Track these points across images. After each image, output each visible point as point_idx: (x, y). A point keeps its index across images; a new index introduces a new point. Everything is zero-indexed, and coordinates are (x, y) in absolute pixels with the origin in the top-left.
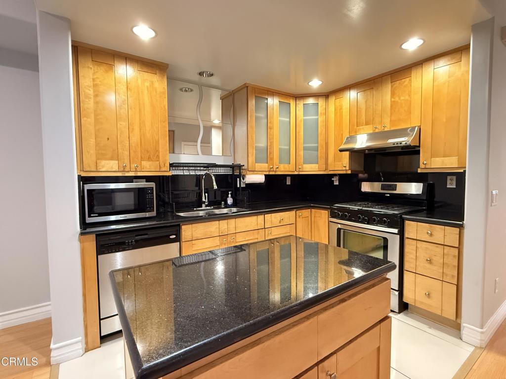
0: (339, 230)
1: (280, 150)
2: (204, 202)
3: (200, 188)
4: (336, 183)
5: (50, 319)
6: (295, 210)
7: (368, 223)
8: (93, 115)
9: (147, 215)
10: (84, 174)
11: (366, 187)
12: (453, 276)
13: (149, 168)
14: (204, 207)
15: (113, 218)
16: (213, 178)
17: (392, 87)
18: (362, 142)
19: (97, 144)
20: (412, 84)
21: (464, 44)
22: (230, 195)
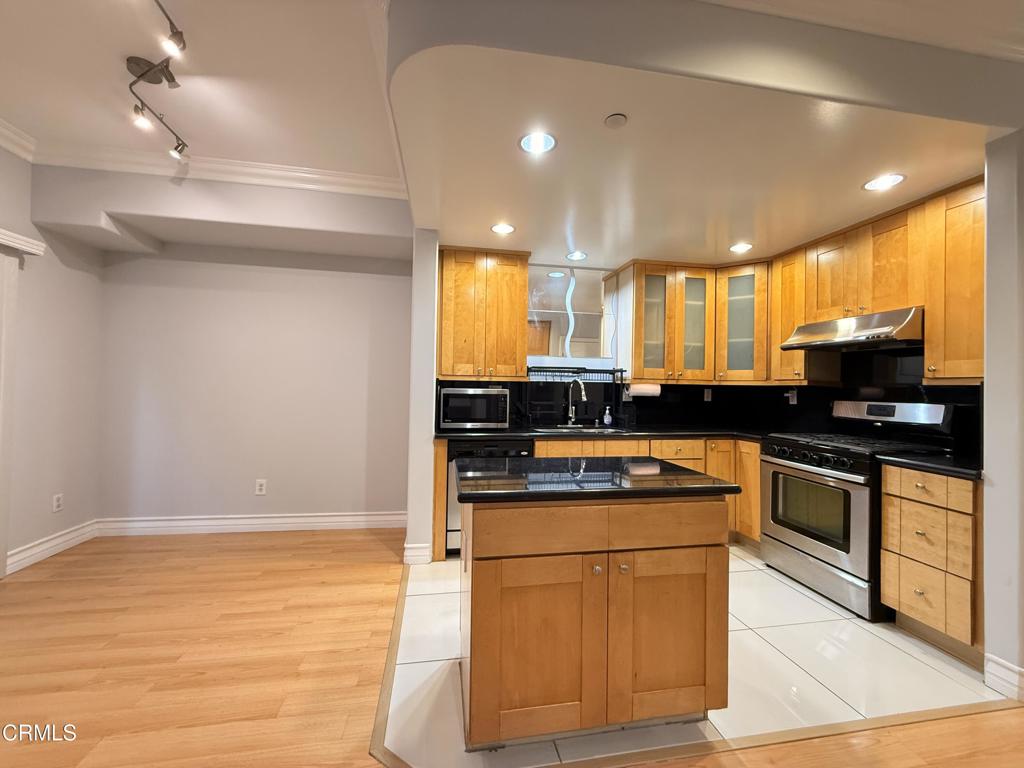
0: (775, 475)
1: (686, 348)
2: (571, 418)
3: (567, 400)
4: (793, 401)
5: (406, 529)
6: (705, 438)
7: (819, 466)
8: (452, 318)
9: (500, 425)
10: (441, 378)
12: (965, 565)
13: (505, 373)
14: (570, 425)
15: (469, 425)
16: (582, 387)
17: (874, 244)
18: (847, 330)
19: (455, 347)
20: (909, 236)
21: (973, 174)
22: (607, 412)
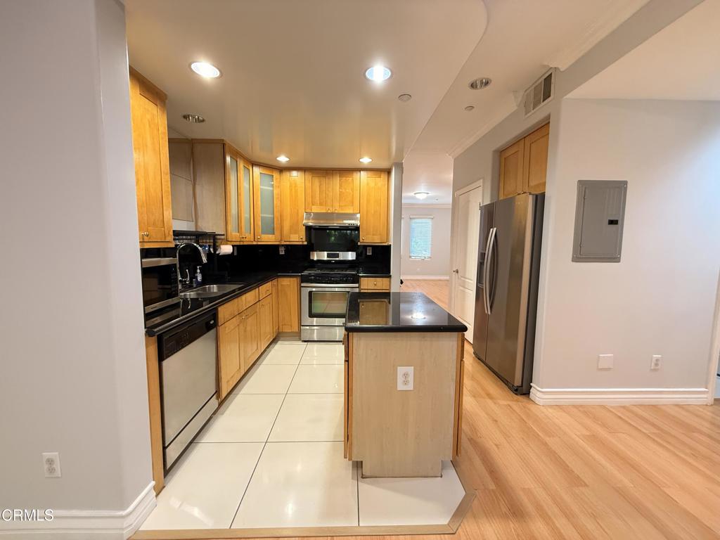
11: (315, 256)
